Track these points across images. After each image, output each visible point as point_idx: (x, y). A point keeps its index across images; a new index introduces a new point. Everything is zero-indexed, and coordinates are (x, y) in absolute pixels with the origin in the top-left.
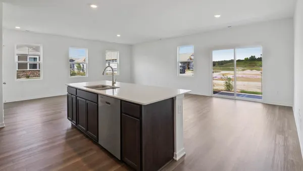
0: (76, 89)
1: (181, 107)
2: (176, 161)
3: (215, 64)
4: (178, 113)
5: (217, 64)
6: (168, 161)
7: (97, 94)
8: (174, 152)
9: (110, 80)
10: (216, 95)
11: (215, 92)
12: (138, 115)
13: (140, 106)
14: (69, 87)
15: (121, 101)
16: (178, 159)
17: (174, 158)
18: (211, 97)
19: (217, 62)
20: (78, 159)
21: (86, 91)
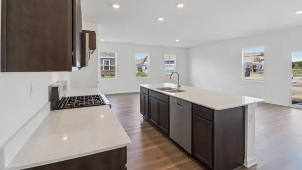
0: (149, 90)
1: (253, 116)
2: (247, 168)
3: (294, 65)
4: (250, 121)
5: (296, 65)
6: (238, 166)
7: (169, 96)
8: (244, 159)
9: (175, 83)
10: (296, 105)
11: (294, 102)
12: (211, 119)
13: (213, 111)
14: (141, 87)
15: (193, 104)
16: (248, 166)
17: (244, 164)
18: (289, 107)
19: (297, 63)
20: (155, 147)
21: (157, 92)
